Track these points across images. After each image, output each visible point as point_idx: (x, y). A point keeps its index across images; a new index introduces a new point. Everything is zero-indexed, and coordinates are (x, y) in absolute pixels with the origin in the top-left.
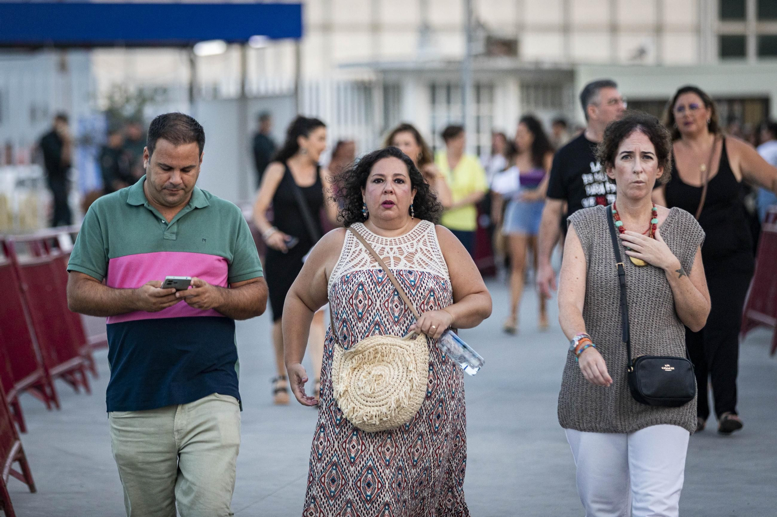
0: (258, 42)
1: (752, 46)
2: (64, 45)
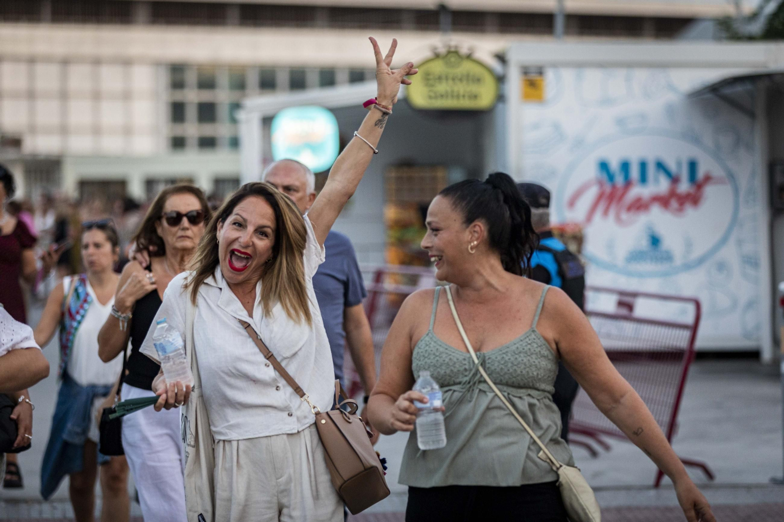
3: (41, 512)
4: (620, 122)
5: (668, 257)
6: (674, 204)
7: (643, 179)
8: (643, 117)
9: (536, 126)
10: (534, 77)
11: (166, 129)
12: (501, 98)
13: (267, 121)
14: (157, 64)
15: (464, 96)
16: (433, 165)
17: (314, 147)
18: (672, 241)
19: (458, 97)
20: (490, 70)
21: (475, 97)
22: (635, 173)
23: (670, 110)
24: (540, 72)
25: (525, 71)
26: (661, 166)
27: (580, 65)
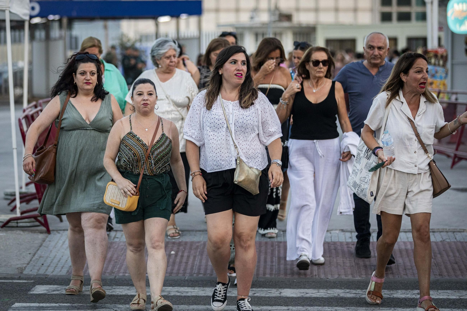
0: (184, 17)
1: (395, 17)
2: (105, 18)
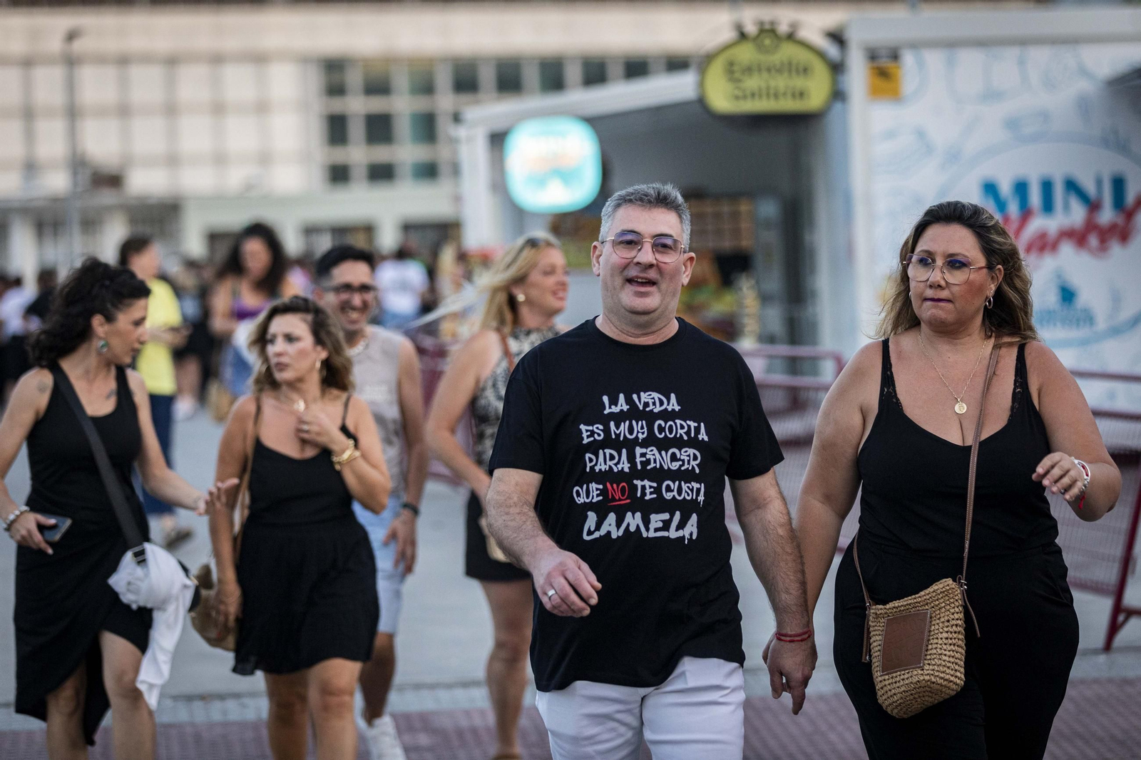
3: (225, 713)
4: (1012, 124)
5: (1087, 318)
6: (1093, 241)
7: (1048, 206)
8: (1045, 116)
9: (890, 135)
10: (885, 63)
11: (322, 154)
12: (838, 95)
13: (498, 140)
14: (304, 60)
15: (785, 94)
16: (734, 197)
17: (566, 175)
18: (1091, 295)
19: (776, 96)
20: (821, 54)
21: (802, 95)
22: (1035, 198)
23: (1083, 106)
24: (895, 56)
25: (872, 55)
26: (1072, 186)
27: (952, 44)
